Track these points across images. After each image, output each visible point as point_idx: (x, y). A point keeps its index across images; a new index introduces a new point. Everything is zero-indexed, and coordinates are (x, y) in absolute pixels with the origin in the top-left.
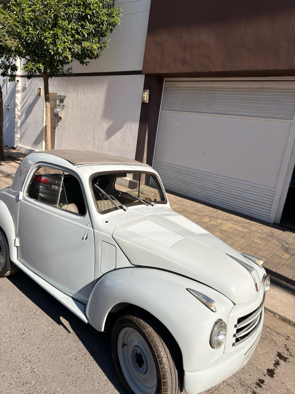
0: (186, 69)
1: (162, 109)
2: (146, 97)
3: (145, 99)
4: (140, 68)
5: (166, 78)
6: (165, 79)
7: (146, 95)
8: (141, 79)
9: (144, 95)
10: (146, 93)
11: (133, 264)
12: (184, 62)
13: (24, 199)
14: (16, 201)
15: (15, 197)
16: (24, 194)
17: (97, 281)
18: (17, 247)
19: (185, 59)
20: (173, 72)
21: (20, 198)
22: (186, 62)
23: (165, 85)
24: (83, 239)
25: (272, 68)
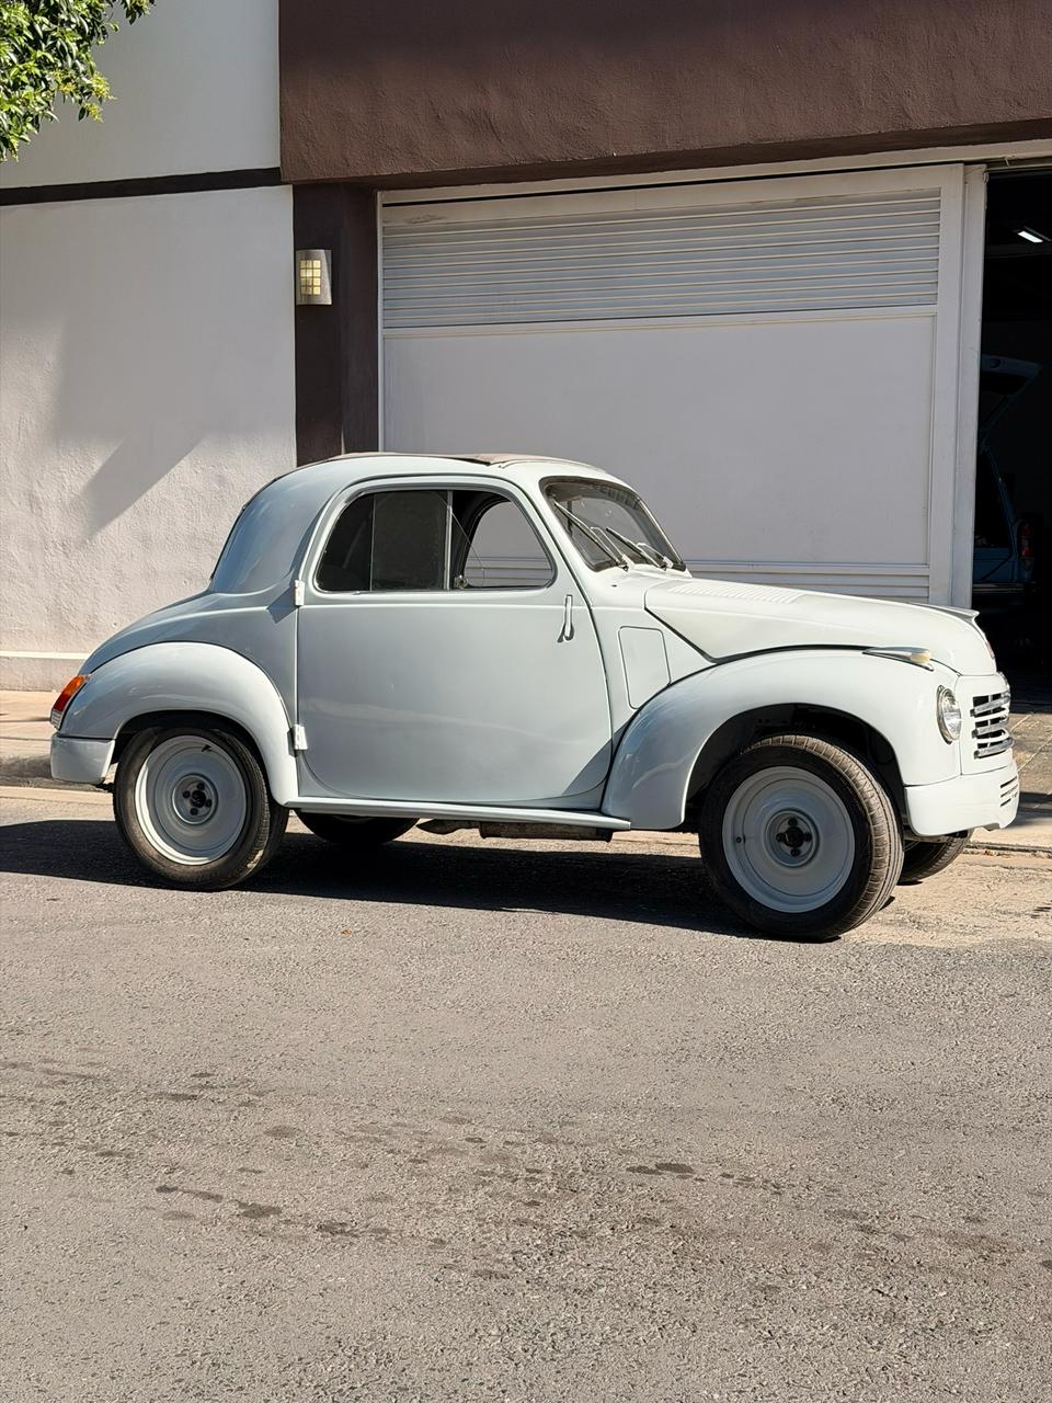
0: (495, 154)
1: (388, 323)
2: (317, 282)
3: (317, 291)
4: (268, 158)
5: (386, 192)
6: (382, 197)
7: (317, 274)
8: (277, 204)
9: (309, 274)
10: (317, 264)
11: (713, 660)
12: (482, 125)
13: (310, 599)
14: (274, 619)
15: (265, 608)
16: (306, 586)
17: (626, 730)
18: (295, 756)
19: (485, 112)
20: (437, 167)
21: (300, 599)
22: (492, 126)
23: (385, 222)
24: (560, 640)
25: (836, 130)
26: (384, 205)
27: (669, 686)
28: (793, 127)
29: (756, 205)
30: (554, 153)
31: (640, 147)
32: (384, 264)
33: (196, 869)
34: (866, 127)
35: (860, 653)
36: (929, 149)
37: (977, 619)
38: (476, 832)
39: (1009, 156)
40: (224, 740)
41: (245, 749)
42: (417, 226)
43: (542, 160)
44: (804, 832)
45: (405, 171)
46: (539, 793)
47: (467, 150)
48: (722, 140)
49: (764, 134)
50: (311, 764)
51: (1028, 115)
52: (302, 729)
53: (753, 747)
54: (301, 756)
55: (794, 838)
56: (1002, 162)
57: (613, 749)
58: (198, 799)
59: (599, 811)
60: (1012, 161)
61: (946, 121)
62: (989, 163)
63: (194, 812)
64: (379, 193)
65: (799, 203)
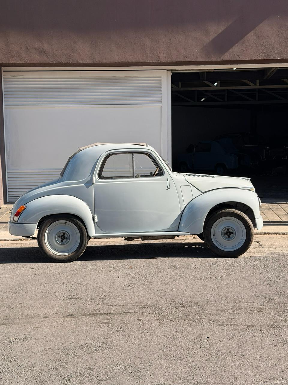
1: (6, 104)
5: (4, 67)
11: (202, 192)
12: (41, 52)
13: (97, 182)
14: (86, 187)
15: (83, 185)
16: (96, 178)
17: (184, 211)
18: (94, 223)
19: (43, 49)
20: (28, 62)
21: (94, 182)
22: (45, 53)
23: (4, 76)
24: (167, 189)
25: (141, 61)
26: (4, 71)
27: (193, 199)
28: (130, 59)
29: (114, 77)
30: (64, 61)
31: (89, 61)
32: (4, 87)
33: (65, 256)
34: (149, 60)
35: (238, 189)
36: (158, 66)
37: (250, 180)
38: (140, 239)
39: (178, 69)
40: (74, 221)
41: (80, 223)
42: (15, 77)
43: (61, 62)
44: (231, 232)
45: (18, 63)
46: (163, 228)
47: (37, 58)
48: (111, 61)
49: (123, 60)
50: (99, 225)
51: (189, 60)
52: (96, 216)
53: (219, 213)
54: (96, 224)
55: (228, 233)
56: (176, 70)
57: (181, 215)
58: (63, 237)
59: (178, 231)
60: (178, 70)
61: (169, 60)
62: (172, 70)
63: (62, 241)
64: (2, 68)
65: (125, 77)
